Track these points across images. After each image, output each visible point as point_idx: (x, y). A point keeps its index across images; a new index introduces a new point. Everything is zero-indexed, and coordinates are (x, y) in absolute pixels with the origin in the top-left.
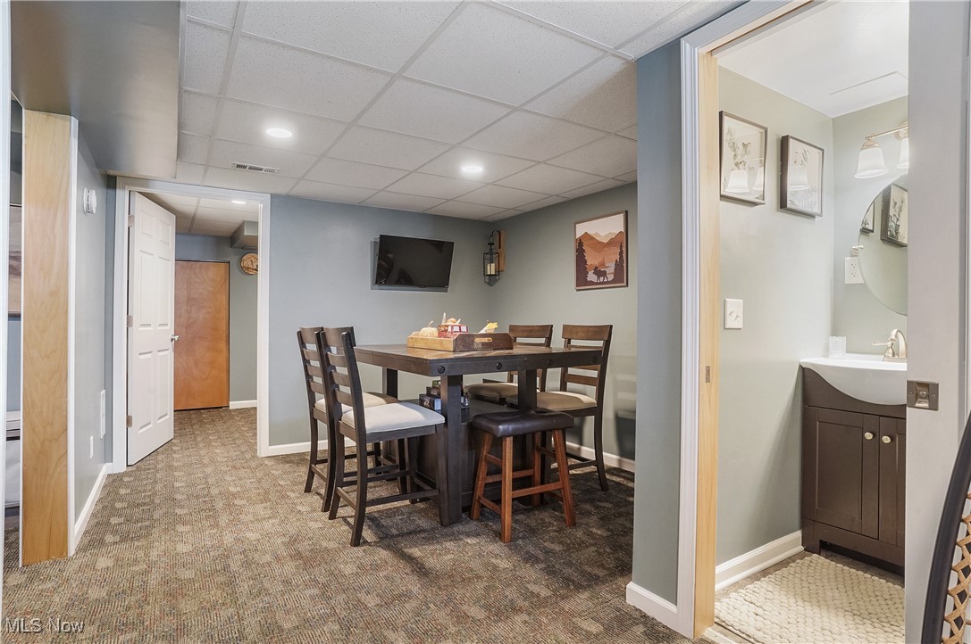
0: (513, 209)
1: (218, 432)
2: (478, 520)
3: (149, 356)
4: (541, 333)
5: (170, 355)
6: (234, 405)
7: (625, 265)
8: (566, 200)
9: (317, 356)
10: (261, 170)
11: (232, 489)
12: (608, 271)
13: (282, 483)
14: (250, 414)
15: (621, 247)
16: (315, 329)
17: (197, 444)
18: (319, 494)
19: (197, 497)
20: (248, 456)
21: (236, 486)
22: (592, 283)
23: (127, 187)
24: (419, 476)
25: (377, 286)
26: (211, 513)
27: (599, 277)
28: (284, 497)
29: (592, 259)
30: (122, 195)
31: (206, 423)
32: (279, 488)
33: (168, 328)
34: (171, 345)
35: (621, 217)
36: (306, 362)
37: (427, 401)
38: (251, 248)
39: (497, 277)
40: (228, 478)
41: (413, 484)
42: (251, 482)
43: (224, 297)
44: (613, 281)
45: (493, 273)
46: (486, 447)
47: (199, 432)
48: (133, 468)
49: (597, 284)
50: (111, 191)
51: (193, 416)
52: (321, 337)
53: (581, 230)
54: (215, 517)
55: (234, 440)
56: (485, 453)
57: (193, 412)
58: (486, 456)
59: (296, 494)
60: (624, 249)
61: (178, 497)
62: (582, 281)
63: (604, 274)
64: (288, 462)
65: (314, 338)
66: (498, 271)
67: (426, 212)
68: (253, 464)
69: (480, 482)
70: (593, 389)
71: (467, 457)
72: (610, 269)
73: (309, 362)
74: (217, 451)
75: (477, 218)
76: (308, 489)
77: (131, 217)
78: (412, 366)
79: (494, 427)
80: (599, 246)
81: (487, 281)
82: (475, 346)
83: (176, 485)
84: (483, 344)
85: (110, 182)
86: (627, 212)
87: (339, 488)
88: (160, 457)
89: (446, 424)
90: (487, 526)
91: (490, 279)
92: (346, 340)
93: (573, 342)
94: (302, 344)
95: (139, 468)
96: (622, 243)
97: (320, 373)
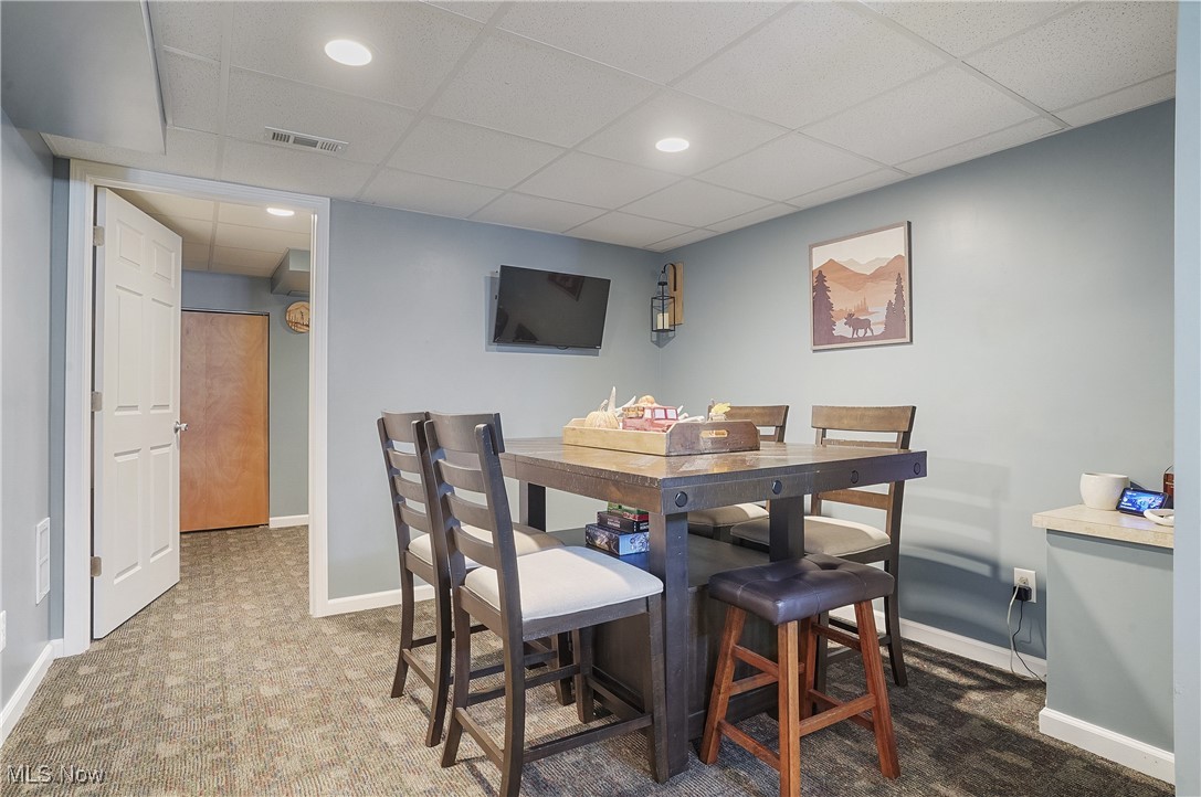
0: (702, 228)
1: (249, 569)
2: (714, 763)
3: (135, 456)
4: (766, 419)
5: (172, 454)
6: (276, 522)
7: (907, 308)
8: (796, 210)
9: (418, 464)
10: (314, 144)
11: (267, 691)
12: (873, 319)
13: (351, 674)
14: (298, 536)
15: (899, 280)
16: (414, 416)
17: (215, 592)
18: (416, 701)
19: (202, 711)
20: (295, 616)
21: (272, 683)
22: (843, 339)
23: (88, 178)
24: (597, 675)
25: (495, 346)
26: (223, 754)
27: (855, 330)
28: (357, 709)
29: (841, 301)
30: (80, 192)
31: (233, 554)
32: (346, 687)
33: (170, 411)
34: (175, 439)
35: (901, 232)
36: (393, 474)
37: (602, 539)
38: (300, 294)
39: (671, 334)
40: (260, 665)
41: (586, 688)
42: (299, 674)
43: (262, 365)
44: (883, 336)
45: (666, 327)
46: (734, 633)
47: (220, 570)
48: (102, 645)
49: (853, 340)
50: (59, 184)
51: (214, 541)
52: (425, 432)
53: (820, 257)
54: (228, 763)
55: (275, 583)
56: (732, 643)
57: (216, 533)
58: (734, 651)
59: (375, 699)
60: (905, 284)
61: (169, 711)
62: (823, 335)
63: (866, 324)
64: (359, 629)
65: (412, 433)
66: (674, 324)
67: (569, 234)
68: (303, 633)
69: (721, 696)
70: (881, 515)
71: (695, 648)
72: (878, 319)
73: (398, 472)
74: (246, 606)
75: (640, 247)
76: (397, 691)
77: (98, 231)
78: (613, 489)
79: (768, 603)
80: (855, 280)
81: (655, 339)
82: (702, 446)
83: (171, 681)
84: (714, 441)
85: (59, 168)
86: (909, 223)
87: (461, 710)
88: (153, 620)
89: (664, 594)
90: (738, 780)
91: (658, 337)
92: (485, 440)
93: (830, 434)
94: (386, 440)
95: (111, 647)
96: (902, 274)
97: (423, 495)
